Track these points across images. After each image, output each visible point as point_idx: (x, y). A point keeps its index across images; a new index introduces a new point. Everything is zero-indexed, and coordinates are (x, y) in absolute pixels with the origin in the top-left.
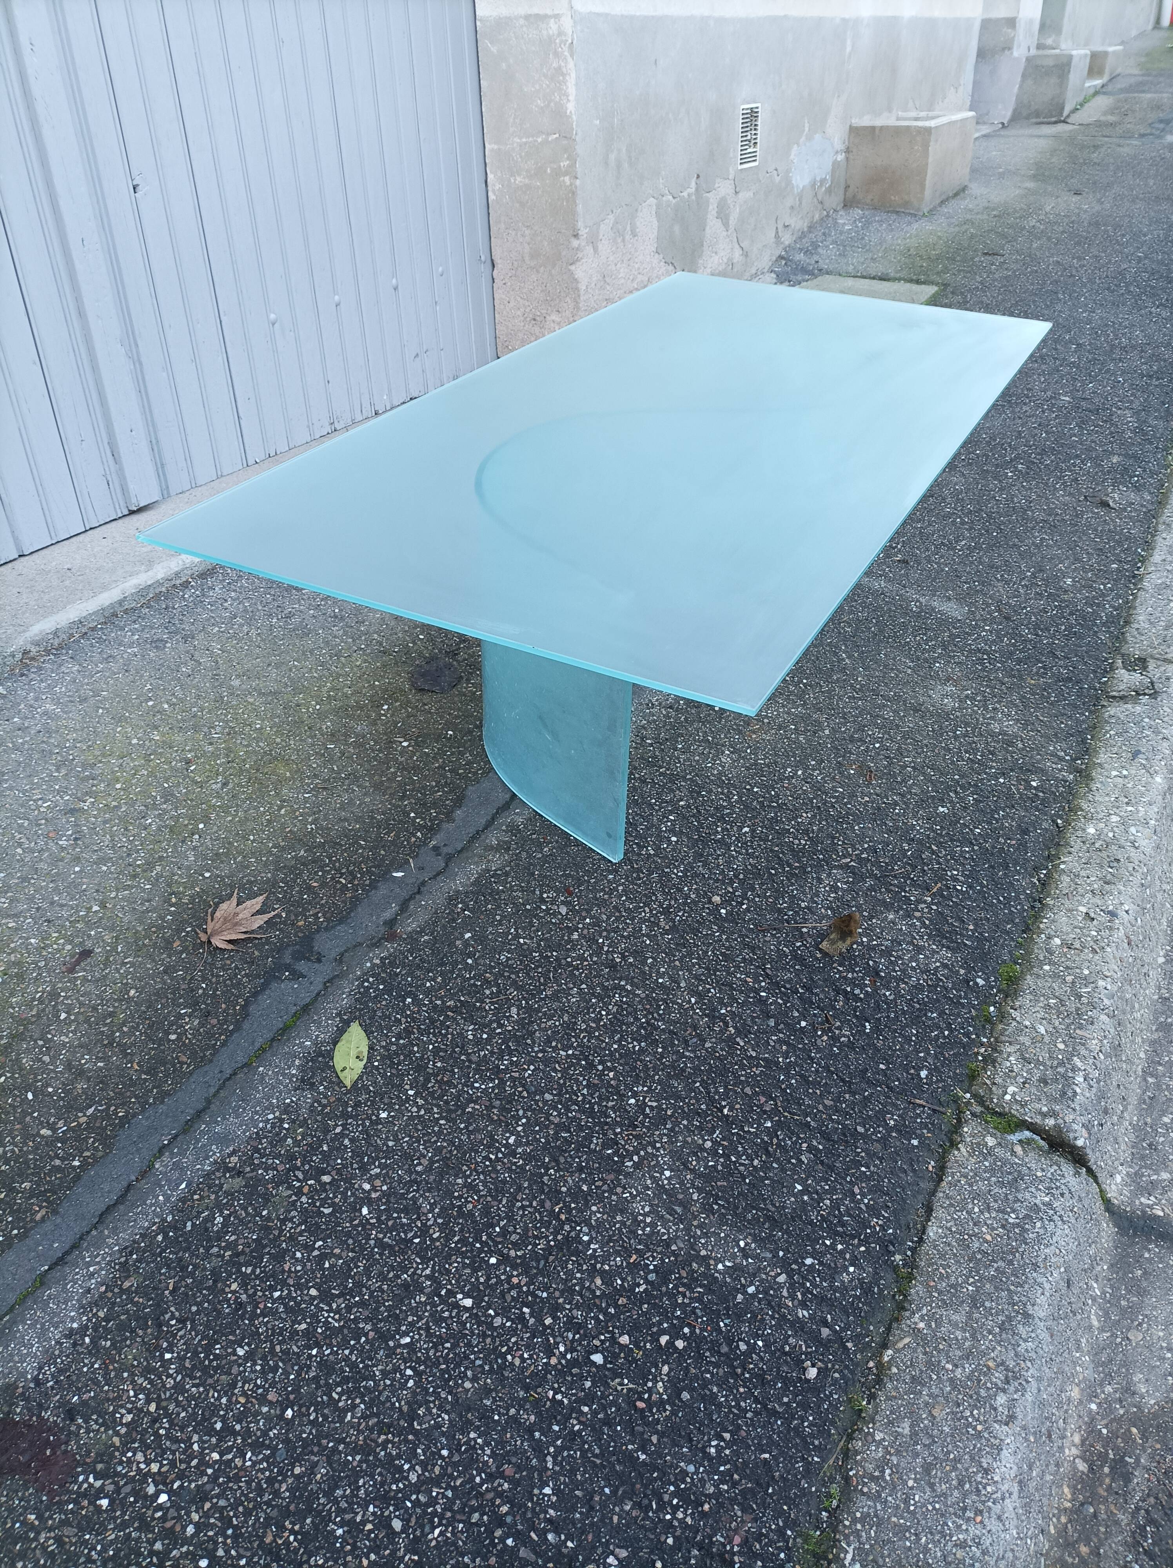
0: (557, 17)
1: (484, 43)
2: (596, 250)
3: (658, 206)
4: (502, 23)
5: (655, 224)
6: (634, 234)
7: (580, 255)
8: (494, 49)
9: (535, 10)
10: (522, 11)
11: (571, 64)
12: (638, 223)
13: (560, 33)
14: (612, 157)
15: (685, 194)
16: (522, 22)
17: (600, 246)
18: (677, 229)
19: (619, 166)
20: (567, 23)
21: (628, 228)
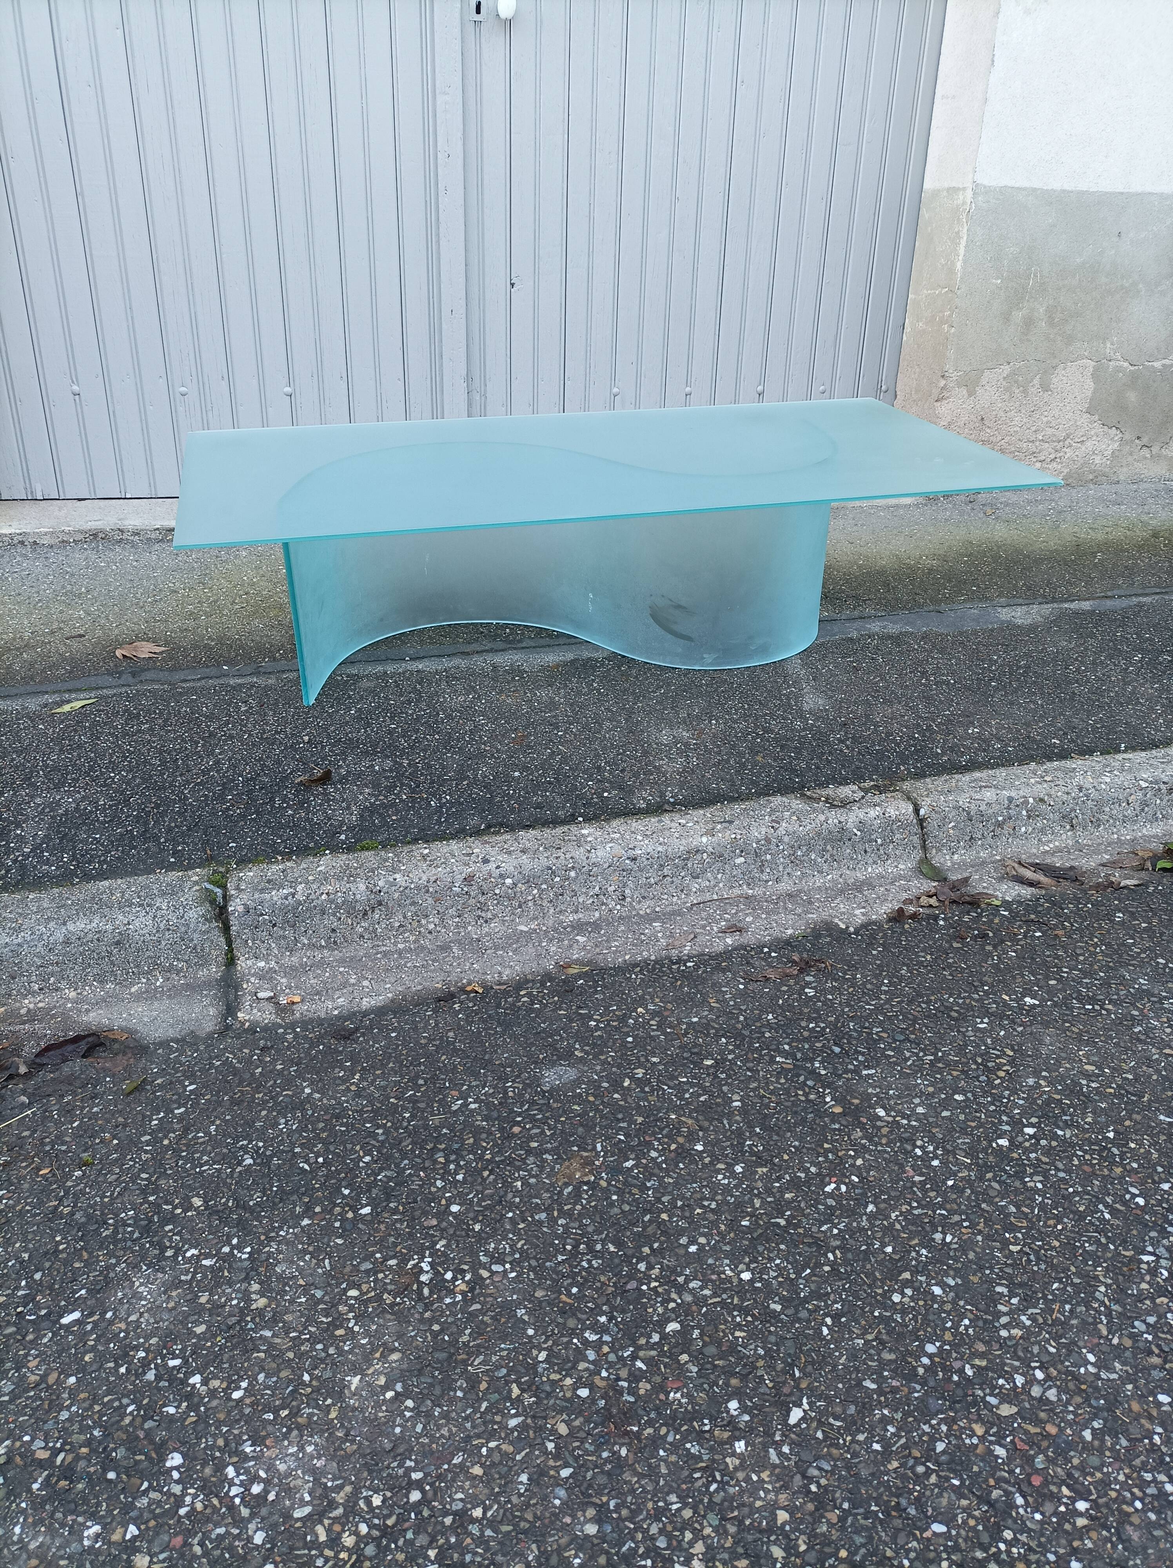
0: (964, 189)
1: (923, 211)
2: (971, 393)
3: (1096, 369)
4: (936, 193)
5: (1090, 385)
6: (1045, 387)
7: (945, 394)
8: (927, 216)
9: (954, 184)
10: (946, 185)
11: (965, 230)
12: (1055, 380)
13: (964, 203)
14: (1018, 316)
15: (1157, 365)
16: (945, 193)
17: (979, 391)
18: (1132, 397)
19: (1029, 322)
20: (969, 194)
21: (1036, 381)
